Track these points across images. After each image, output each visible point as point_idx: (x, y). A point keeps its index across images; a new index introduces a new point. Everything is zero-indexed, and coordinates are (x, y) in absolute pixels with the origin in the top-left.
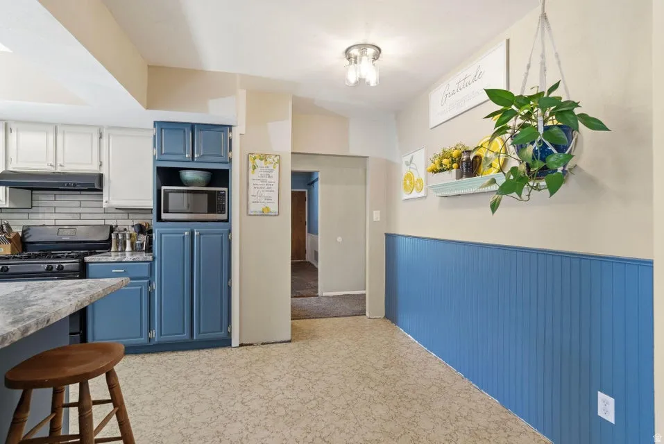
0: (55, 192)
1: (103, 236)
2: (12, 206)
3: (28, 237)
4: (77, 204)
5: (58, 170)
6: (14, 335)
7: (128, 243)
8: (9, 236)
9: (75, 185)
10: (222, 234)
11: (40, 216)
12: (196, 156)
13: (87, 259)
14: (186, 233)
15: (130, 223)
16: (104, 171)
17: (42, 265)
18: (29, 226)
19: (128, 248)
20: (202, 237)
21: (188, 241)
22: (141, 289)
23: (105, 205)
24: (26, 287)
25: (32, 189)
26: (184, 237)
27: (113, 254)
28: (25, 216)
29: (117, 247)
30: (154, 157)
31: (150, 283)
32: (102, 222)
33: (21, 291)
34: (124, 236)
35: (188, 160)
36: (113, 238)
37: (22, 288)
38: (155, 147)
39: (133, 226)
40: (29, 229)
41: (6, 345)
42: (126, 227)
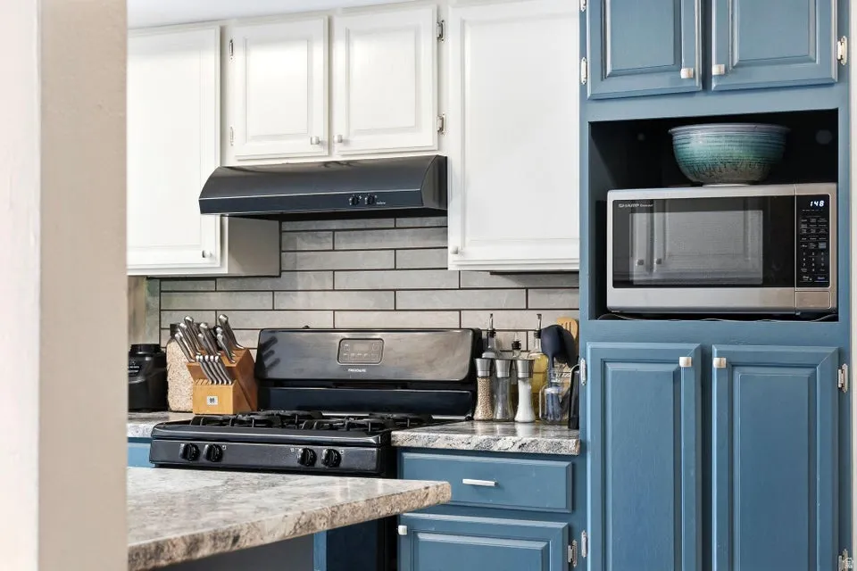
0: (335, 224)
1: (452, 368)
2: (237, 271)
3: (272, 365)
4: (386, 259)
5: (337, 157)
6: (174, 546)
7: (524, 391)
8: (230, 359)
9: (372, 200)
10: (814, 366)
11: (300, 300)
12: (715, 70)
13: (401, 437)
14: (683, 361)
15: (531, 321)
16: (450, 150)
17: (292, 448)
18: (273, 331)
19: (523, 412)
20: (738, 374)
21: (689, 387)
22: (545, 551)
23: (453, 263)
24: (226, 482)
25: (282, 218)
26: (676, 375)
27: (479, 427)
28: (265, 300)
29: (492, 404)
30: (583, 88)
31: (571, 535)
32: (450, 320)
33: (215, 487)
34: (512, 366)
35: (688, 86)
36: (480, 373)
37: (218, 483)
38: (583, 54)
39: (539, 334)
40: (273, 341)
41: (163, 563)
42: (521, 337)
